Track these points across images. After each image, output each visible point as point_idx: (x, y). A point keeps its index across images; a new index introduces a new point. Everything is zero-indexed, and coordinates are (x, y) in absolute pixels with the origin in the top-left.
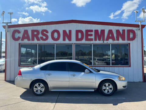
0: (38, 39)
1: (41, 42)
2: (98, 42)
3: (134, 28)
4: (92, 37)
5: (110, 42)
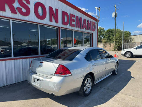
0: (13, 11)
1: (19, 16)
2: (78, 29)
3: (95, 22)
4: (74, 23)
5: (84, 30)
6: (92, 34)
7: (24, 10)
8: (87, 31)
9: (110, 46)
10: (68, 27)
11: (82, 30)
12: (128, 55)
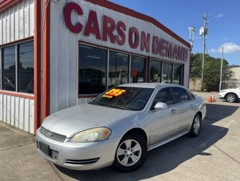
0: (112, 41)
1: (116, 46)
2: (168, 59)
3: (187, 48)
4: (164, 51)
5: (174, 60)
6: (184, 65)
7: (120, 38)
8: (178, 61)
9: (194, 84)
10: (158, 56)
11: (172, 60)
12: (231, 98)
